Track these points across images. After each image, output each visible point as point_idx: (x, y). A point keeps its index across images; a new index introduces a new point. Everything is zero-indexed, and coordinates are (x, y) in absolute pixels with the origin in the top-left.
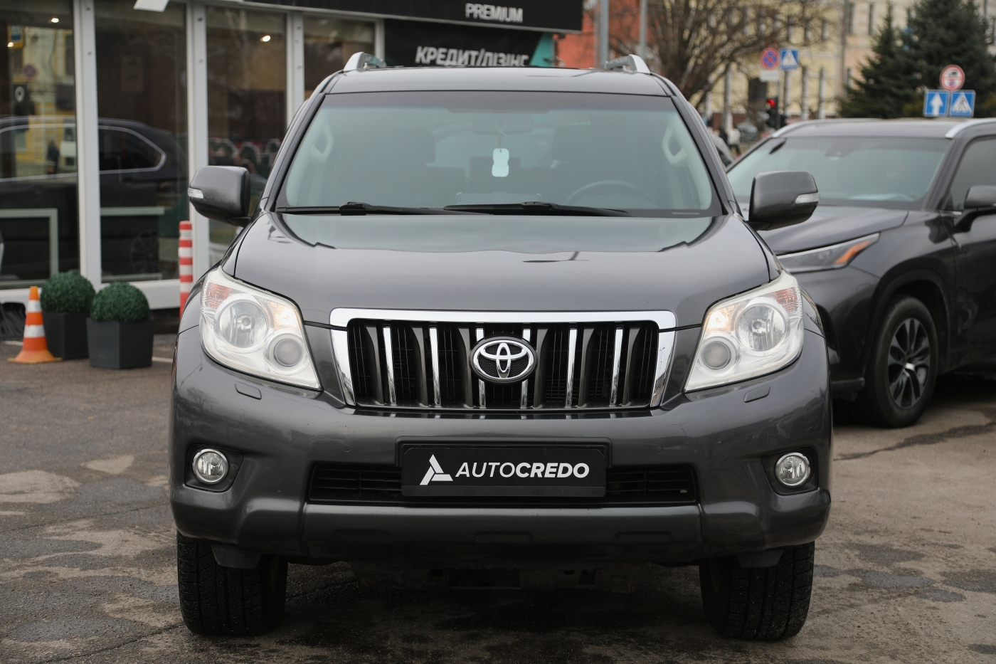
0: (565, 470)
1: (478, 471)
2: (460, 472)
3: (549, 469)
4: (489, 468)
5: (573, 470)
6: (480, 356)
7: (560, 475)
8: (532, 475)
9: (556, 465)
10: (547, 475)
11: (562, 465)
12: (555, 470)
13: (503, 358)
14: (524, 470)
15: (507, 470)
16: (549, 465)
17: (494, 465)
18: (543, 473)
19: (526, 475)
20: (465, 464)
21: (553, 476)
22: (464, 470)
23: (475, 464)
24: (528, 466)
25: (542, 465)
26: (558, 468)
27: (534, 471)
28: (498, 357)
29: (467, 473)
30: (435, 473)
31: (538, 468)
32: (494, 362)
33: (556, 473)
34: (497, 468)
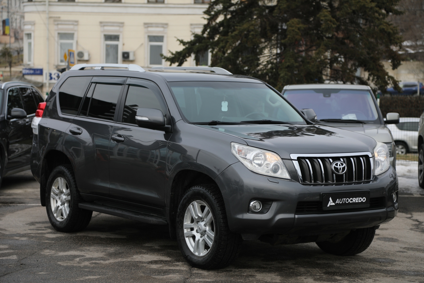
0: (360, 200)
1: (341, 202)
2: (337, 202)
3: (357, 200)
4: (343, 200)
5: (362, 200)
6: (334, 167)
7: (359, 201)
8: (353, 202)
9: (358, 198)
10: (357, 202)
11: (360, 198)
12: (358, 200)
13: (340, 167)
14: (351, 200)
15: (347, 200)
16: (357, 198)
17: (344, 199)
18: (355, 201)
19: (352, 202)
20: (338, 200)
21: (358, 202)
22: (338, 201)
23: (340, 199)
24: (352, 199)
25: (355, 198)
26: (359, 199)
27: (353, 200)
28: (338, 167)
29: (338, 202)
30: (331, 203)
31: (354, 199)
32: (338, 168)
33: (358, 201)
34: (345, 200)
